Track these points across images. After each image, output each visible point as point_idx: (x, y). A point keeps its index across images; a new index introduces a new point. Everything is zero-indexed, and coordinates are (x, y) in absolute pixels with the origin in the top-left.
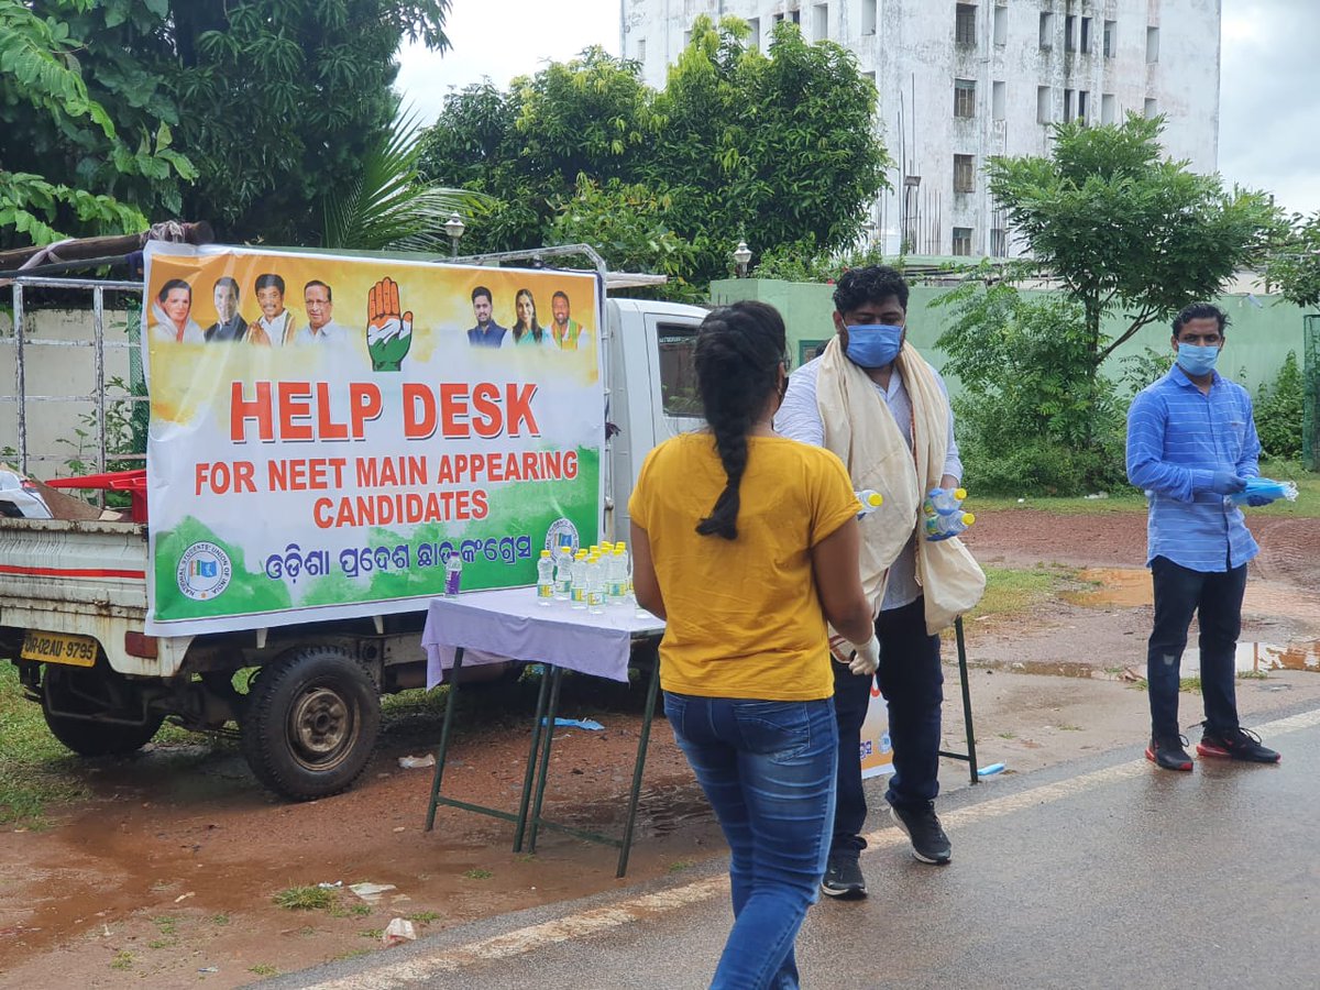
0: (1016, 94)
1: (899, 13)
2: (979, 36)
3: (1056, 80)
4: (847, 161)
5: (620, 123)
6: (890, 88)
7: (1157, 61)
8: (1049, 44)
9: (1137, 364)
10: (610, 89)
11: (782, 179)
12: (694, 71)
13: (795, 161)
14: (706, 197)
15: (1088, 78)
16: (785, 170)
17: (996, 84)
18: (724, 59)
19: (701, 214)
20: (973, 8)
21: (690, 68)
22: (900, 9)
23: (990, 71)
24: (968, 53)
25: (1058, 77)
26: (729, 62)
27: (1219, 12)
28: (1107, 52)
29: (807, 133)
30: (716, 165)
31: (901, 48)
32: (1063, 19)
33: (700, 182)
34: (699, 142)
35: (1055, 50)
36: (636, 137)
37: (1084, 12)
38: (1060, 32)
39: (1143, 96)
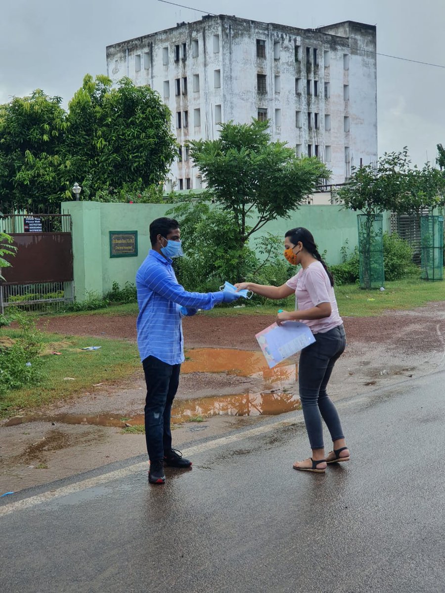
0: (286, 114)
1: (231, 78)
2: (268, 89)
3: (304, 107)
4: (155, 144)
5: (47, 127)
6: (228, 112)
7: (349, 100)
8: (300, 92)
9: (260, 241)
10: (42, 110)
11: (125, 153)
12: (81, 101)
13: (131, 144)
14: (89, 162)
15: (318, 107)
16: (126, 149)
17: (277, 110)
18: (100, 95)
19: (87, 170)
20: (265, 76)
21: (79, 100)
22: (231, 76)
23: (274, 104)
24: (263, 96)
25: (305, 107)
26: (102, 97)
27: (376, 78)
28: (326, 95)
29: (134, 131)
30: (94, 147)
31: (232, 94)
32: (305, 81)
33: (86, 154)
34: (86, 135)
35: (303, 95)
36: (55, 133)
37: (315, 79)
38: (304, 87)
39: (343, 115)
